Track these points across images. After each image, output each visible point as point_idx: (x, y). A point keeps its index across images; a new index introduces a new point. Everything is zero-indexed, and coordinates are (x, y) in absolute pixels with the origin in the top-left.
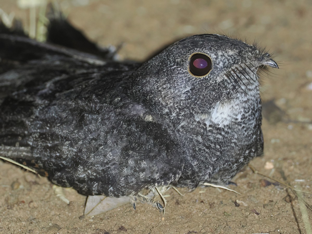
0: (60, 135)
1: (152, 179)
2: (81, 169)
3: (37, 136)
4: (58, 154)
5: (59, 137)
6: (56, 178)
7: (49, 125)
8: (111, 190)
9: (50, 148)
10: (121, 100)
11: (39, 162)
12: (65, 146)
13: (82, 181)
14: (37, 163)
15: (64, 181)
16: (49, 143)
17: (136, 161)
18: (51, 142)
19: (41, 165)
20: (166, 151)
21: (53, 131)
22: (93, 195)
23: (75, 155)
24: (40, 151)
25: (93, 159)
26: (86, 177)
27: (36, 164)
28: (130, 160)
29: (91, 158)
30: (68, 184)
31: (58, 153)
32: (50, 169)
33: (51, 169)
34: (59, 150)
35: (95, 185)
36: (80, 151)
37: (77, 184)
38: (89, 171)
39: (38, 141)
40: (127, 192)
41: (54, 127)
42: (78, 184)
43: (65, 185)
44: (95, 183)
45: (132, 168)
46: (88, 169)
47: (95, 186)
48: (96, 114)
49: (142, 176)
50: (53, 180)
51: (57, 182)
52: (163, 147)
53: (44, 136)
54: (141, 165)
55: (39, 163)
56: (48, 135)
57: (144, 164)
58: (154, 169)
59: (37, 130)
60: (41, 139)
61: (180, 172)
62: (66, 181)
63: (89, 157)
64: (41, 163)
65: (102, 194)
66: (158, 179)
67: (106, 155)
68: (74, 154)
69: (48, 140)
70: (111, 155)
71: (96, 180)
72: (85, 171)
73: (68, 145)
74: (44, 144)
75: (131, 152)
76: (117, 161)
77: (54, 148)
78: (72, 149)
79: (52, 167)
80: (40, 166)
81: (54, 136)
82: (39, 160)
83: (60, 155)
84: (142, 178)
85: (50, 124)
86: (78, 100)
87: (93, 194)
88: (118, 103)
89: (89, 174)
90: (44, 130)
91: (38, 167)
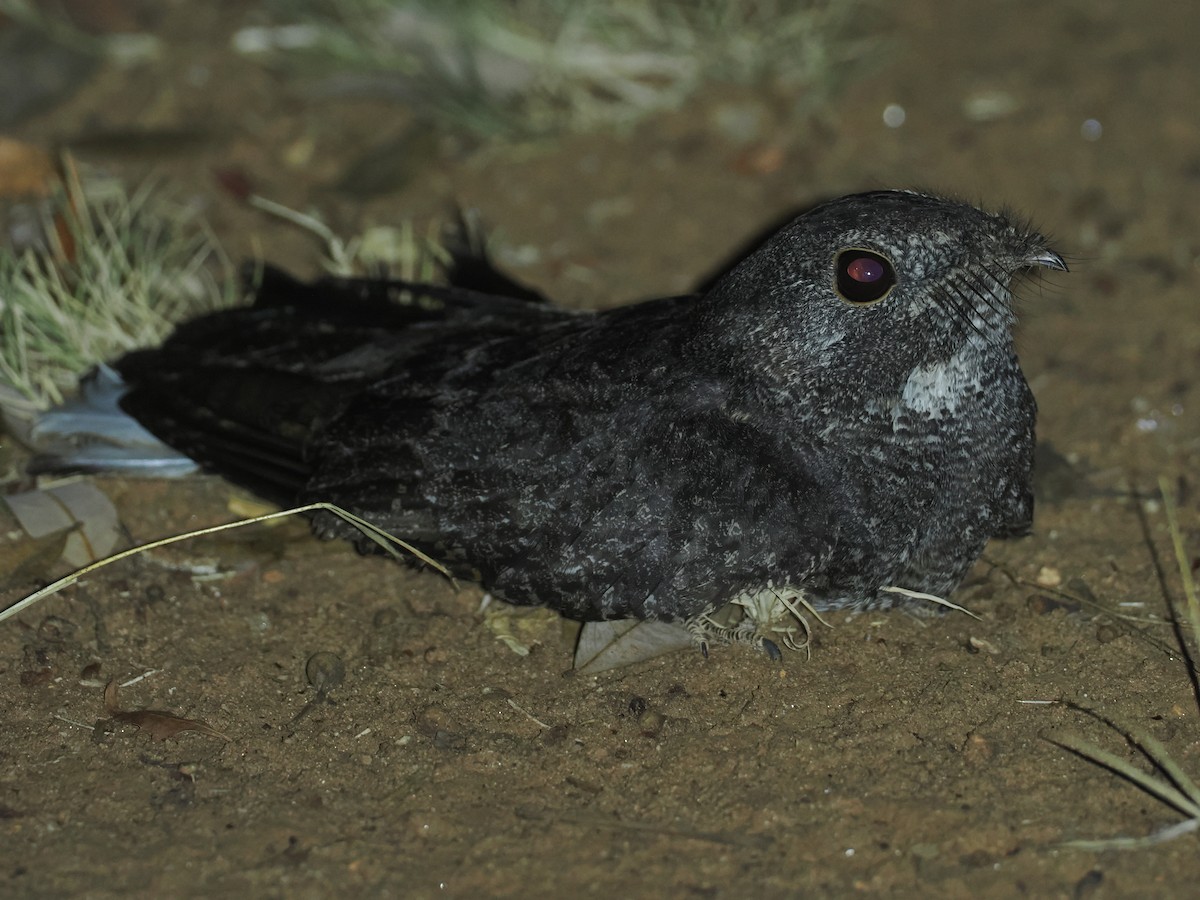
0: (510, 470)
1: (757, 568)
2: (569, 552)
3: (449, 480)
4: (506, 521)
5: (508, 476)
6: (504, 582)
7: (478, 450)
8: (649, 603)
9: (484, 506)
10: (668, 370)
11: (455, 545)
12: (524, 497)
13: (572, 585)
14: (450, 547)
15: (522, 588)
16: (482, 494)
17: (713, 524)
18: (486, 491)
19: (462, 552)
20: (790, 494)
21: (491, 462)
22: (601, 620)
23: (551, 520)
24: (456, 516)
25: (599, 524)
26: (582, 573)
27: (447, 552)
28: (698, 520)
29: (595, 522)
30: (534, 597)
31: (507, 516)
32: (486, 560)
33: (489, 562)
34: (509, 508)
35: (608, 592)
36: (565, 507)
37: (559, 595)
38: (592, 558)
39: (452, 490)
40: (694, 606)
41: (493, 452)
42: (563, 593)
43: (527, 599)
44: (608, 586)
45: (703, 542)
46: (589, 551)
47: (609, 595)
48: (602, 412)
49: (731, 562)
50: (493, 588)
51: (506, 593)
52: (783, 482)
53: (467, 477)
54: (727, 532)
55: (457, 547)
56: (479, 473)
57: (735, 529)
58: (761, 541)
59: (447, 465)
60: (460, 486)
61: (830, 547)
62: (530, 589)
63: (589, 520)
64: (462, 547)
65: (626, 616)
66: (773, 568)
67: (635, 513)
68: (549, 516)
69: (479, 487)
70: (648, 510)
71: (612, 578)
72: (579, 559)
73: (531, 496)
74: (467, 498)
75: (698, 501)
76: (665, 527)
77: (494, 508)
78: (543, 503)
79: (490, 554)
80: (458, 556)
81: (495, 477)
82: (456, 540)
83: (511, 522)
84: (731, 565)
85: (482, 447)
86: (555, 380)
87: (604, 617)
88: (659, 379)
89: (591, 564)
90: (467, 464)
91: (454, 558)
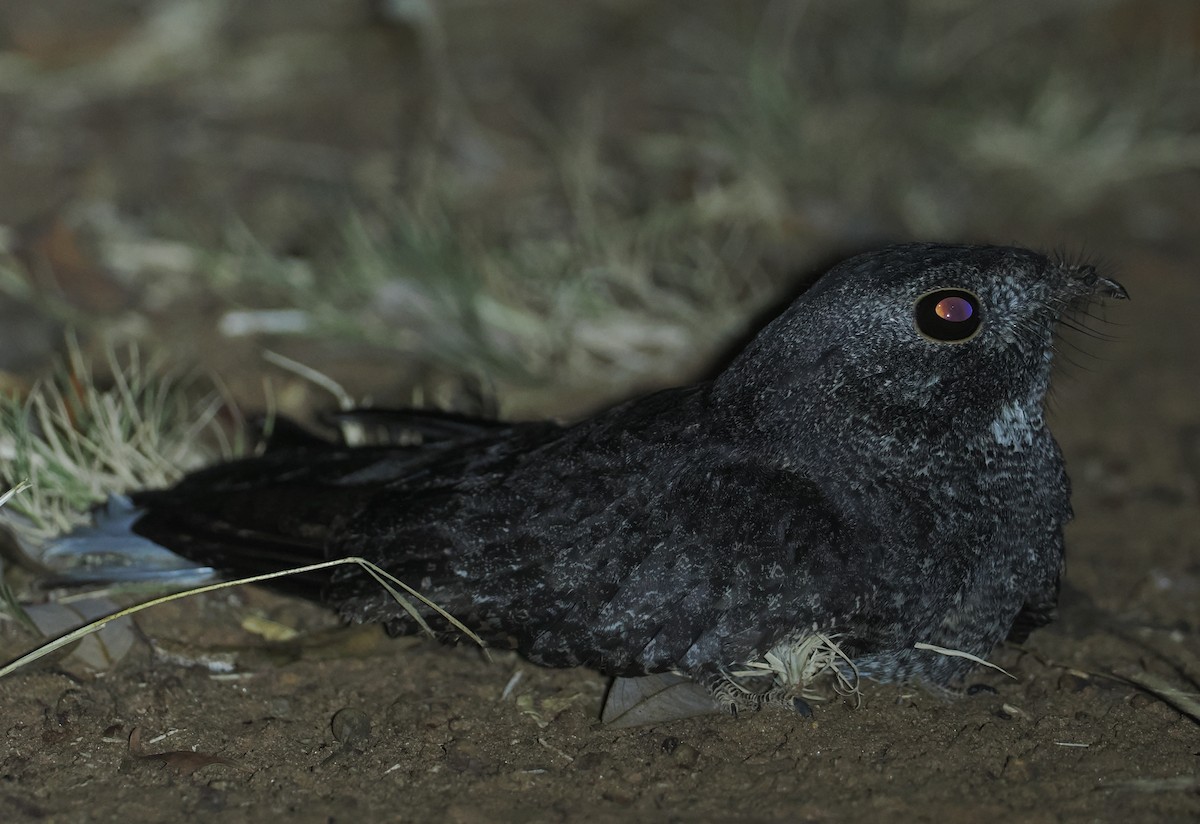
0: (542, 538)
1: (801, 610)
2: (607, 609)
3: (479, 554)
4: (541, 586)
5: (541, 542)
6: (541, 646)
7: (507, 523)
8: (693, 653)
9: (517, 574)
10: (702, 427)
11: (488, 615)
12: (559, 561)
13: (613, 642)
14: (484, 618)
15: (560, 650)
16: (515, 563)
17: (755, 569)
18: (518, 560)
19: (497, 621)
20: (832, 534)
21: (521, 532)
22: (645, 675)
23: (587, 580)
24: (489, 587)
25: (638, 578)
26: (622, 629)
27: (481, 623)
28: (739, 566)
29: (634, 577)
30: (573, 658)
31: (542, 581)
32: (522, 626)
33: (525, 628)
34: (544, 573)
35: (650, 645)
36: (602, 564)
37: (599, 654)
38: (631, 612)
39: (483, 563)
40: (738, 653)
41: (524, 522)
42: (603, 651)
43: (566, 661)
44: (649, 639)
45: (745, 586)
46: (628, 606)
47: (650, 649)
48: (636, 473)
49: (775, 605)
50: (530, 654)
51: (543, 657)
52: (824, 522)
53: (498, 549)
54: (769, 575)
55: (491, 617)
56: (510, 544)
57: (778, 571)
58: (804, 583)
59: (477, 540)
60: (491, 558)
61: (874, 587)
62: (568, 650)
63: (627, 575)
64: (497, 617)
65: (669, 668)
66: (817, 609)
67: (674, 564)
68: (586, 576)
69: (511, 556)
70: (687, 560)
71: (654, 630)
72: (618, 614)
73: (566, 558)
74: (498, 568)
75: (737, 547)
76: (705, 575)
77: (530, 573)
78: (579, 565)
79: (527, 619)
80: (492, 626)
81: (525, 544)
82: (490, 611)
83: (546, 587)
84: (774, 609)
85: (511, 520)
86: (584, 453)
87: (646, 671)
88: (693, 435)
89: (631, 619)
90: (498, 538)
91: (488, 628)
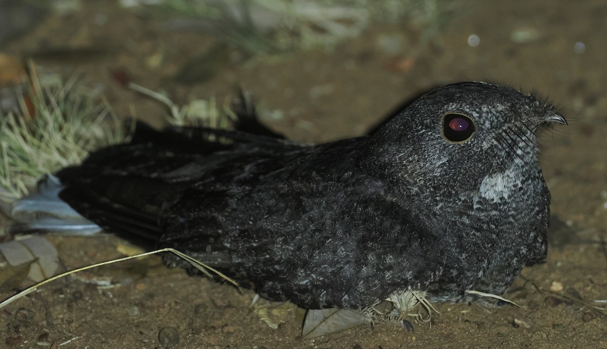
0: (269, 229)
1: (403, 279)
2: (301, 273)
3: (237, 235)
4: (268, 256)
5: (268, 232)
6: (267, 289)
7: (252, 219)
8: (345, 299)
9: (255, 249)
10: (353, 174)
11: (240, 270)
12: (277, 243)
13: (304, 290)
14: (238, 271)
15: (277, 292)
16: (255, 242)
17: (379, 257)
18: (256, 241)
19: (245, 273)
20: (419, 240)
21: (259, 225)
22: (320, 309)
23: (292, 255)
24: (241, 254)
25: (317, 257)
26: (309, 284)
27: (236, 273)
28: (370, 255)
29: (315, 257)
30: (283, 297)
31: (268, 254)
32: (257, 277)
33: (259, 278)
34: (269, 250)
35: (323, 294)
36: (299, 248)
37: (297, 296)
38: (313, 275)
39: (238, 240)
40: (369, 300)
41: (260, 220)
42: (299, 294)
43: (280, 298)
44: (323, 290)
45: (373, 266)
46: (312, 272)
47: (323, 296)
48: (318, 197)
49: (389, 276)
50: (261, 293)
51: (268, 295)
53: (246, 233)
54: (386, 260)
55: (242, 271)
56: (252, 231)
57: (390, 259)
58: (404, 266)
59: (236, 227)
60: (242, 238)
61: (441, 268)
62: (281, 292)
63: (312, 255)
64: (244, 271)
65: (333, 306)
66: (411, 279)
67: (337, 251)
68: (290, 253)
69: (253, 238)
70: (343, 249)
71: (324, 286)
72: (307, 276)
73: (281, 243)
74: (246, 244)
75: (370, 244)
76: (352, 258)
77: (261, 250)
78: (288, 247)
79: (259, 274)
80: (242, 276)
81: (261, 233)
82: (241, 267)
83: (270, 257)
84: (388, 278)
85: (254, 217)
86: (292, 181)
87: (321, 307)
88: (348, 179)
89: (313, 279)
90: (246, 226)
91: (240, 277)
